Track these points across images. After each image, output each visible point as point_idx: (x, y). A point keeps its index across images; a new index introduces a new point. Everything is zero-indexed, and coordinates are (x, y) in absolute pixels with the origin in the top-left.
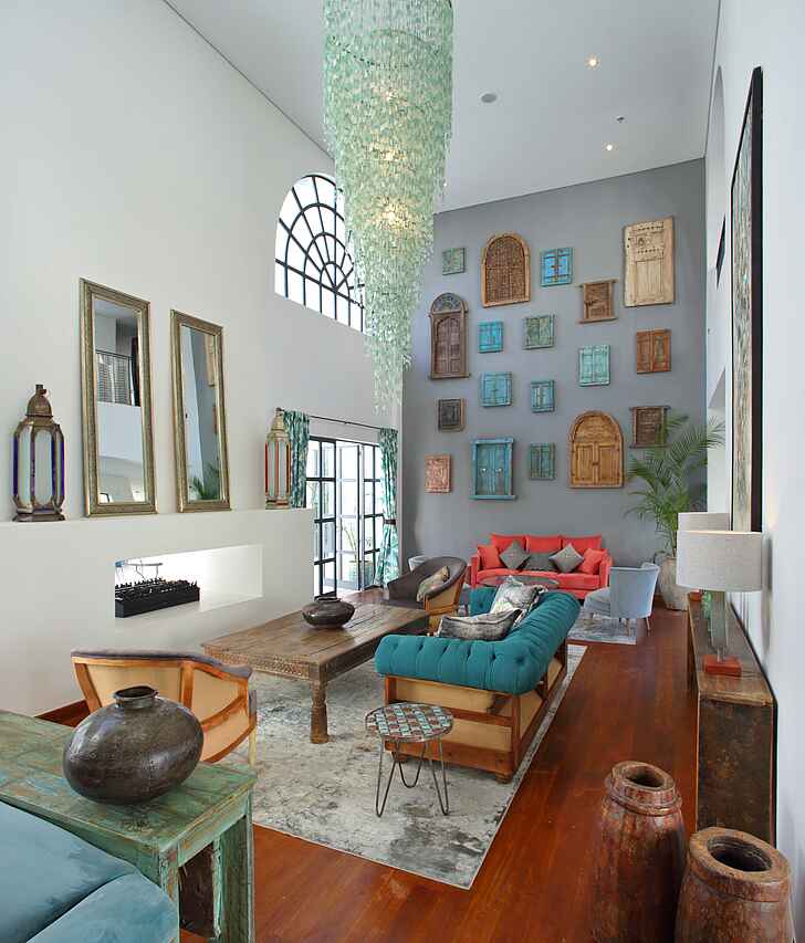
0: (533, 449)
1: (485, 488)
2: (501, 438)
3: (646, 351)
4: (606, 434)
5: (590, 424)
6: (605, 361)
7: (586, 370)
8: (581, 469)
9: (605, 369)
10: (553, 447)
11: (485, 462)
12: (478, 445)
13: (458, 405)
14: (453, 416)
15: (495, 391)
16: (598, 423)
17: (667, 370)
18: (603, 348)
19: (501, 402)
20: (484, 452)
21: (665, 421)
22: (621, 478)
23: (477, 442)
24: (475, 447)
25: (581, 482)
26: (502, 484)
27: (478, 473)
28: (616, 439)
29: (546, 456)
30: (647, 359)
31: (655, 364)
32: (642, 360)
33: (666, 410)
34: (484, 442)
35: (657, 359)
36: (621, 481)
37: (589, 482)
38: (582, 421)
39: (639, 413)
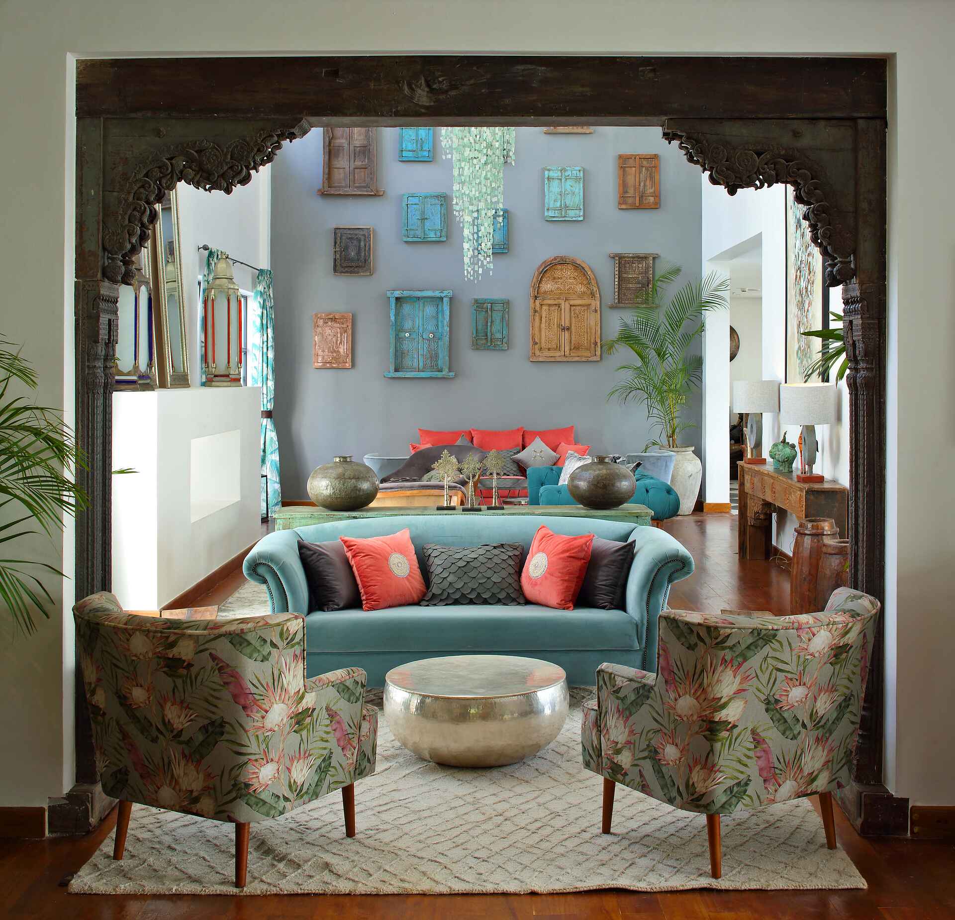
0: (480, 305)
1: (408, 362)
2: (434, 290)
3: (631, 180)
4: (580, 288)
5: (558, 274)
6: (578, 188)
7: (552, 200)
8: (547, 335)
9: (578, 199)
10: (506, 304)
11: (408, 325)
12: (397, 299)
13: (367, 238)
14: (359, 253)
15: (423, 219)
16: (568, 273)
17: (656, 206)
18: (575, 171)
19: (432, 236)
20: (407, 308)
21: (654, 274)
22: (599, 349)
23: (397, 294)
24: (393, 301)
25: (547, 353)
26: (434, 357)
27: (398, 339)
28: (593, 295)
29: (497, 316)
30: (631, 192)
31: (641, 197)
32: (626, 192)
33: (654, 258)
34: (406, 293)
35: (643, 193)
36: (598, 353)
37: (558, 354)
38: (548, 269)
39: (622, 262)
